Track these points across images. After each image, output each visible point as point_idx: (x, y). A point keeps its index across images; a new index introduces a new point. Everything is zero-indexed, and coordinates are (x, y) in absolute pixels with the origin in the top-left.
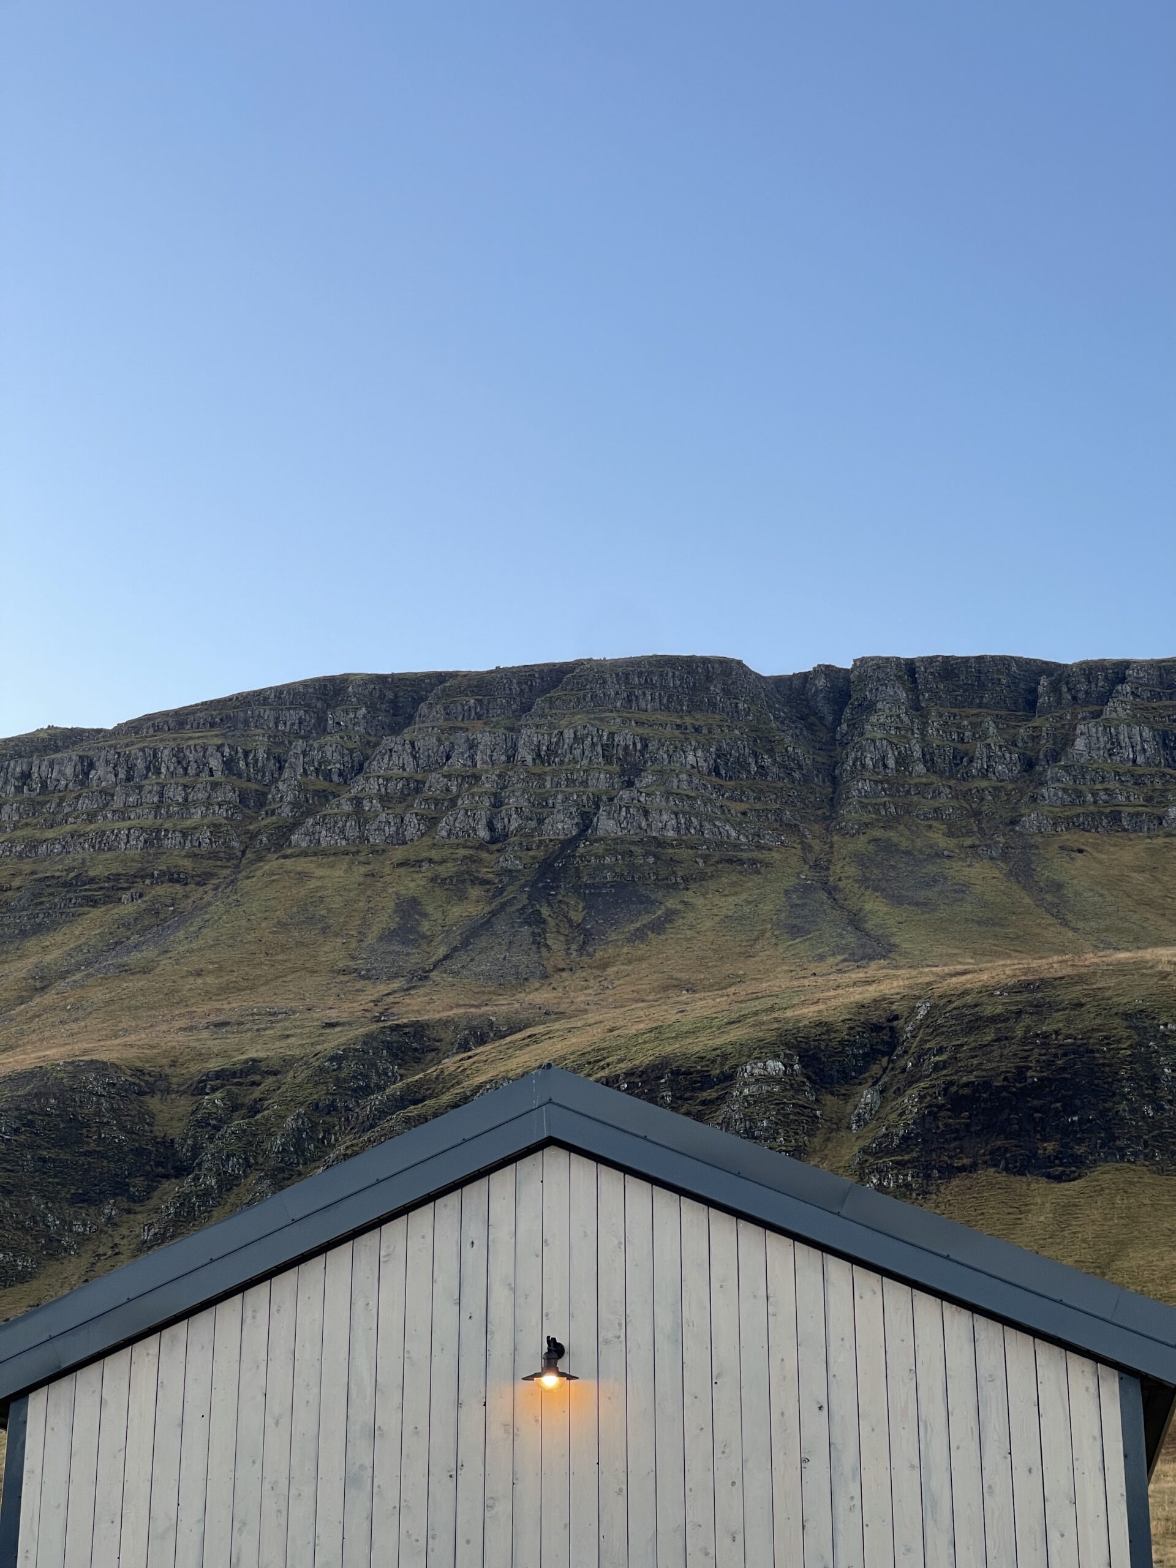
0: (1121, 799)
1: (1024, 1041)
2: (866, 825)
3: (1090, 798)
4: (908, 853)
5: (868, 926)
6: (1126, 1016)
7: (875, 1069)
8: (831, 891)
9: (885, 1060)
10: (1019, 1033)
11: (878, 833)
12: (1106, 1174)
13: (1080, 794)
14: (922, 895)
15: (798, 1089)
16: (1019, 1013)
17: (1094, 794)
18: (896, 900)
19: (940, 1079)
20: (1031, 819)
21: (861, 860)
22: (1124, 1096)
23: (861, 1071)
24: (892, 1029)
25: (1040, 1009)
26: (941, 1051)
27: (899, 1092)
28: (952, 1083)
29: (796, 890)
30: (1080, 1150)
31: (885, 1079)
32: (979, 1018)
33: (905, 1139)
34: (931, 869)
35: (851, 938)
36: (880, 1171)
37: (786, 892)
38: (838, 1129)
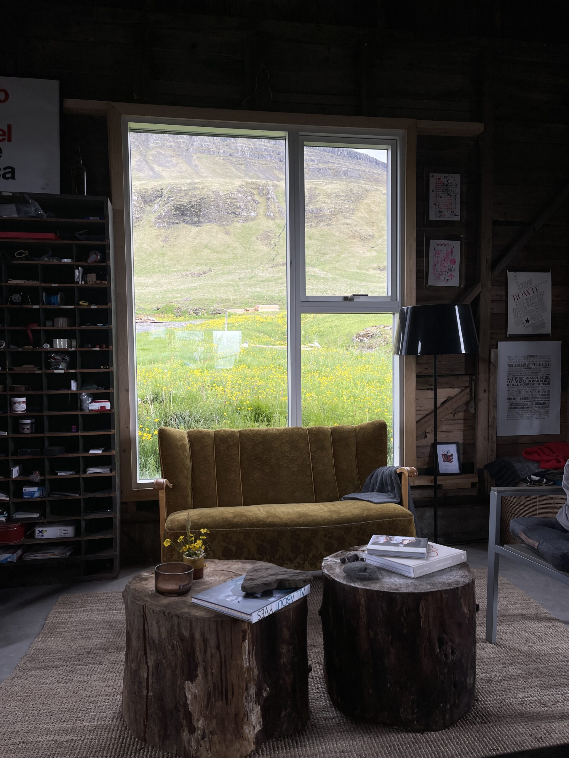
0: (211, 147)
1: (191, 195)
2: (155, 147)
3: (204, 146)
4: (164, 155)
5: (155, 170)
6: (213, 192)
7: (158, 200)
8: (147, 162)
9: (160, 198)
10: (190, 194)
11: (157, 150)
12: (208, 226)
13: (202, 145)
14: (167, 165)
15: (141, 204)
16: (190, 189)
18: (161, 165)
19: (172, 203)
20: (191, 150)
21: (153, 155)
22: (212, 209)
23: (155, 200)
24: (162, 191)
25: (195, 189)
26: (173, 197)
27: (163, 205)
28: (175, 204)
29: (138, 161)
30: (202, 220)
31: (160, 202)
32: (181, 190)
33: (165, 216)
34: (169, 159)
35: (151, 173)
36: (159, 223)
37: (136, 161)
38: (150, 213)
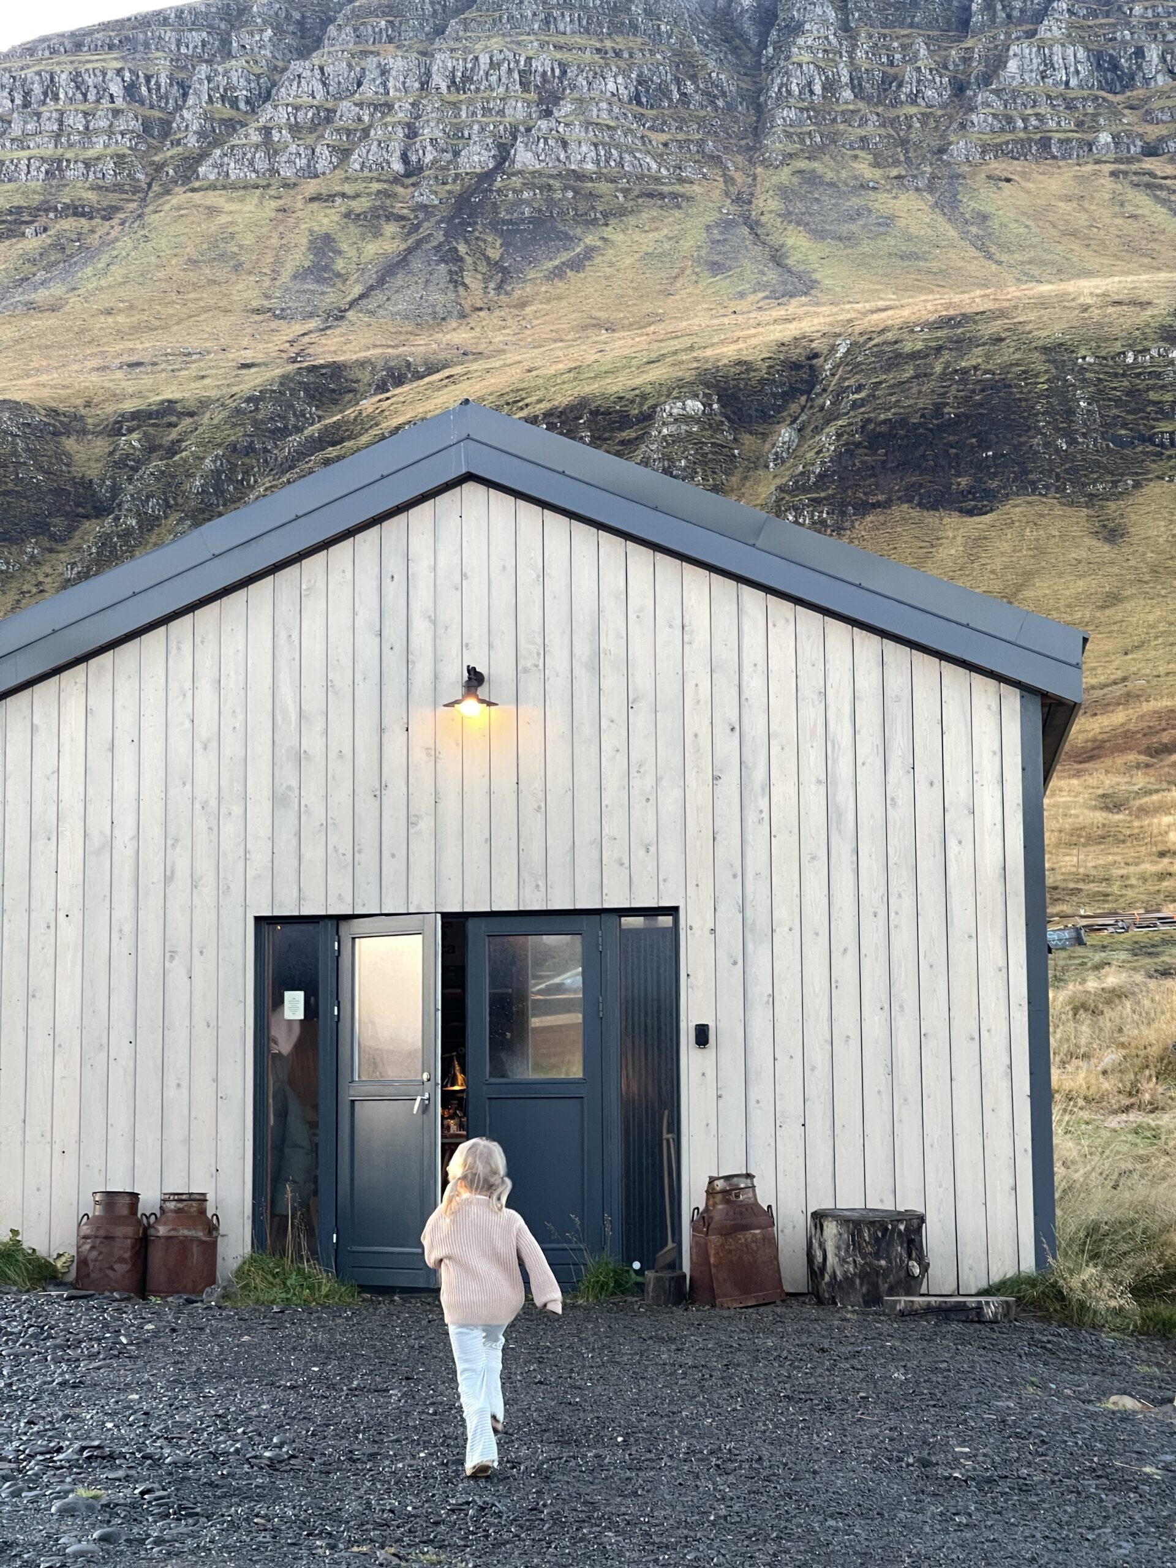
0: (1052, 124)
1: (943, 376)
2: (791, 155)
3: (1020, 124)
4: (832, 184)
5: (790, 262)
6: (1045, 350)
7: (794, 407)
8: (753, 226)
9: (803, 399)
10: (938, 369)
11: (802, 164)
12: (1017, 508)
13: (1010, 120)
14: (845, 228)
15: (717, 428)
16: (939, 349)
17: (1025, 120)
18: (819, 234)
19: (858, 418)
20: (959, 148)
21: (784, 193)
22: (1039, 431)
23: (779, 409)
24: (811, 367)
25: (962, 345)
26: (860, 388)
27: (817, 430)
28: (869, 420)
29: (717, 225)
30: (994, 484)
31: (804, 417)
32: (899, 355)
33: (821, 476)
34: (855, 202)
35: (772, 275)
36: (796, 508)
37: (708, 228)
38: (756, 468)
